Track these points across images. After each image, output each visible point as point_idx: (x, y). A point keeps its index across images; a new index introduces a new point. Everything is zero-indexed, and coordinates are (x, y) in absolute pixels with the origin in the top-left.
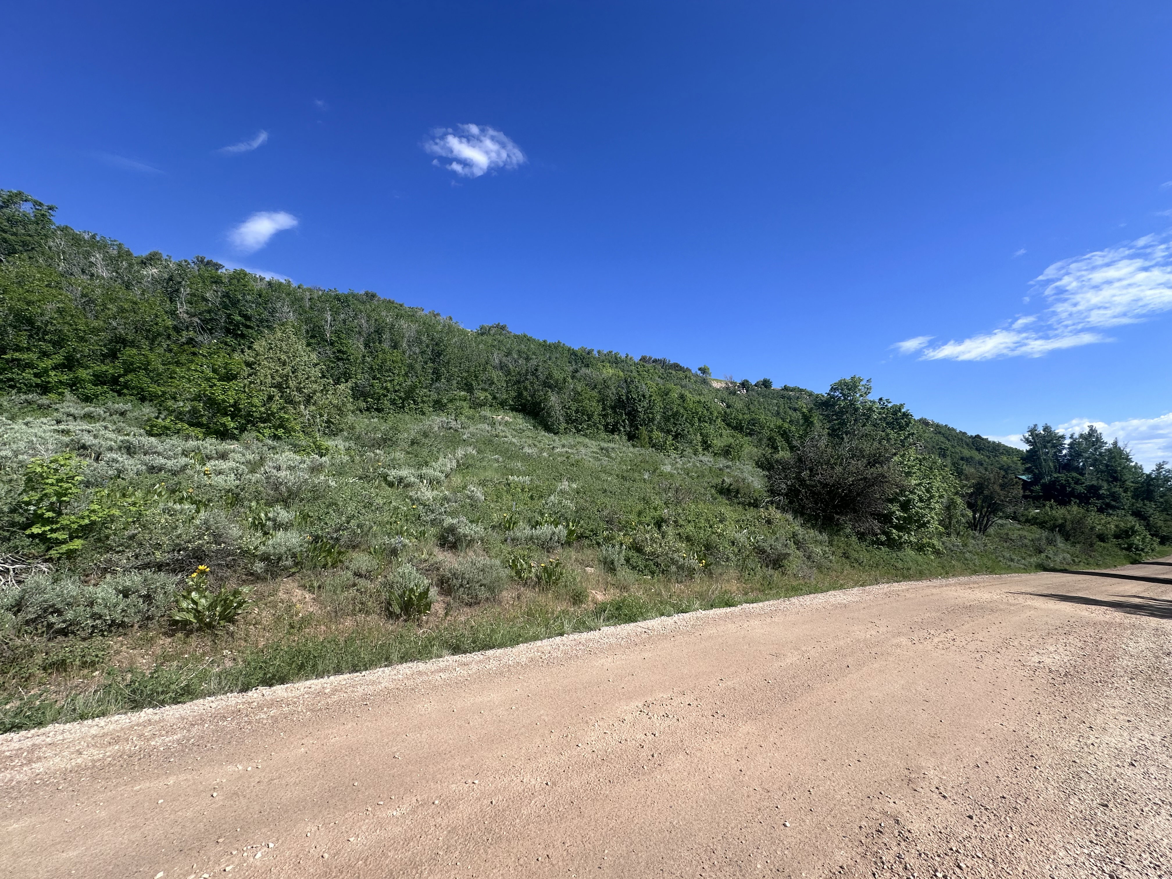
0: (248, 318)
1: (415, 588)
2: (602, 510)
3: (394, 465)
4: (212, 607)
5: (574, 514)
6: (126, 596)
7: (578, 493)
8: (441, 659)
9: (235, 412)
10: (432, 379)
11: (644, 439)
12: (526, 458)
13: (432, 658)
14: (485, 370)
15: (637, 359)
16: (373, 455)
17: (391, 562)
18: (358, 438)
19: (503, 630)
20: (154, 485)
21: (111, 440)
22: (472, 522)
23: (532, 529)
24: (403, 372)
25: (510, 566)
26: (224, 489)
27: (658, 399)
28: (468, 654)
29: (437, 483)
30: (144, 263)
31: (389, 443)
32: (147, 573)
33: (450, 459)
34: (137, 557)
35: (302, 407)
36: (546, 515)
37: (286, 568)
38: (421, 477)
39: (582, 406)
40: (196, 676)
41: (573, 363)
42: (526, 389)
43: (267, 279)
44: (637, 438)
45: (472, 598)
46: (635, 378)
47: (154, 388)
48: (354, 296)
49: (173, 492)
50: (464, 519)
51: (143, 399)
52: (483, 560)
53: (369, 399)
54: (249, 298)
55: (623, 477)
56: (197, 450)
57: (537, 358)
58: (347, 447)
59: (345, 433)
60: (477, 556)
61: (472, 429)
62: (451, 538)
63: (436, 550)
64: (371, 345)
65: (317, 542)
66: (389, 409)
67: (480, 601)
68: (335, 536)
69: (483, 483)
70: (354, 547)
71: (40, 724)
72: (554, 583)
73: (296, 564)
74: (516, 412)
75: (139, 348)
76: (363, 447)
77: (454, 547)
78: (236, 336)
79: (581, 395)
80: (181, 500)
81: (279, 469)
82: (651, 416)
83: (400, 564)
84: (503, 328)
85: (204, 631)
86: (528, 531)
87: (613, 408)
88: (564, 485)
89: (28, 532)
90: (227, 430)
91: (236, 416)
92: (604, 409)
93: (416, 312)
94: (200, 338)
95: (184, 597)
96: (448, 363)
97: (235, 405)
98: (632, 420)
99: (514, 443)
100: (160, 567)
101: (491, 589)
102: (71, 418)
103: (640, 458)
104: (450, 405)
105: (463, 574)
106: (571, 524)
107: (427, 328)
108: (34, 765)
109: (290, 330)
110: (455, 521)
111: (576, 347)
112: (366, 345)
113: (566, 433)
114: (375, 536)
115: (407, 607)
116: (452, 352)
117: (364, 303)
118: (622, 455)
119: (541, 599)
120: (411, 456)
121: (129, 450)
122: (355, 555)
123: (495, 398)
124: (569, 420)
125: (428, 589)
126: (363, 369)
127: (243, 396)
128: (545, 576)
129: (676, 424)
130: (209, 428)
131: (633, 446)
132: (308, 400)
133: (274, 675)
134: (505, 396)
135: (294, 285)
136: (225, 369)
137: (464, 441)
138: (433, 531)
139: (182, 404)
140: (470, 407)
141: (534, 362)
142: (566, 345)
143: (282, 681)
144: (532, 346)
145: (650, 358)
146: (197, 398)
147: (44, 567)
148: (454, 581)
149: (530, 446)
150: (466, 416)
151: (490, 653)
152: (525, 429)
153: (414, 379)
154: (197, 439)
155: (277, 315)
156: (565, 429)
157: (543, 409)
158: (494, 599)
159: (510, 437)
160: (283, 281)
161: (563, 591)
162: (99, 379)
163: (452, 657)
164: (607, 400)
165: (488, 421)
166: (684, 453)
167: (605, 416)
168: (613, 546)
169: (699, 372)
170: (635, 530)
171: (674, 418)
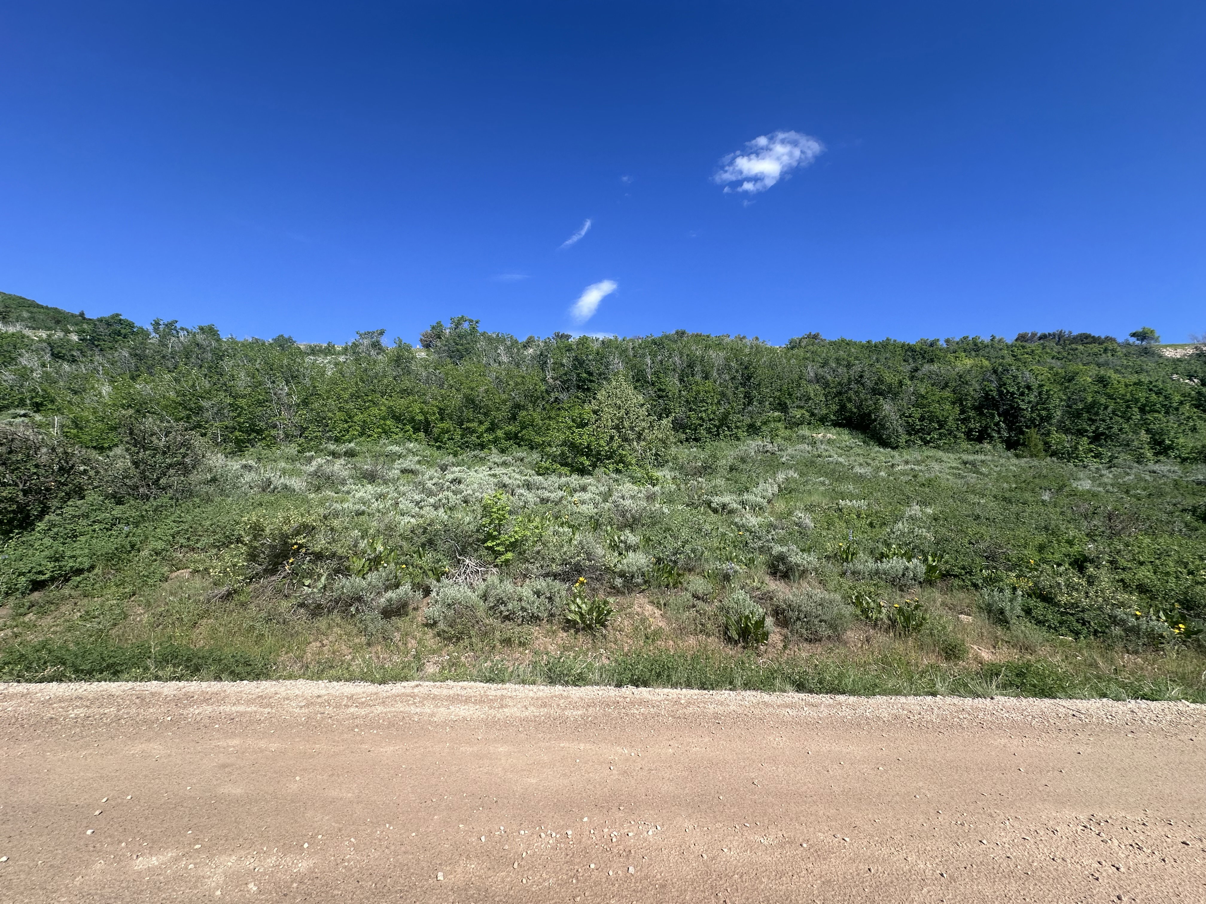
0: (590, 374)
1: (751, 616)
2: (977, 542)
3: (715, 492)
4: (590, 611)
5: (934, 546)
6: (538, 597)
7: (935, 520)
8: (785, 694)
9: (588, 452)
10: (744, 403)
11: (1036, 445)
12: (859, 479)
13: (775, 691)
14: (799, 385)
15: (1010, 339)
16: (696, 483)
17: (724, 587)
18: (682, 467)
19: (852, 676)
20: (545, 513)
21: (518, 480)
22: (803, 551)
23: (876, 562)
24: (716, 401)
25: (853, 603)
26: (588, 516)
27: (1056, 388)
28: (814, 695)
29: (760, 509)
30: (525, 346)
31: (709, 470)
32: (549, 580)
33: (771, 484)
34: (542, 566)
35: (635, 443)
36: (894, 546)
37: (638, 585)
38: (743, 503)
39: (928, 412)
40: (586, 667)
41: (911, 360)
42: (850, 400)
43: (601, 339)
44: (1023, 445)
45: (811, 633)
46: (1010, 365)
47: (539, 439)
48: (667, 337)
49: (557, 518)
50: (794, 547)
51: (532, 448)
52: (819, 593)
53: (688, 431)
54: (590, 357)
55: (1005, 499)
56: (567, 484)
57: (861, 363)
58: (673, 476)
59: (671, 464)
60: (813, 588)
61: (790, 451)
62: (781, 567)
63: (767, 578)
64: (685, 379)
65: (660, 564)
66: (706, 438)
67: (821, 638)
68: (673, 558)
69: (809, 509)
70: (690, 570)
71: (503, 681)
72: (915, 629)
73: (646, 582)
74: (840, 427)
75: (527, 410)
76: (686, 476)
77: (786, 576)
78: (584, 390)
79: (927, 399)
80: (562, 525)
81: (623, 497)
82: (1044, 413)
83: (733, 590)
84: (815, 337)
85: (586, 631)
86: (871, 565)
87: (978, 409)
88: (915, 509)
89: (486, 545)
90: (584, 468)
91: (590, 455)
92: (962, 412)
93: (722, 340)
94: (562, 396)
95: (572, 601)
96: (759, 385)
97: (588, 447)
98: (1010, 421)
99: (841, 463)
100: (555, 576)
101: (833, 626)
102: (496, 465)
103: (1032, 472)
104: (764, 428)
105: (800, 606)
106: (930, 558)
107: (735, 354)
108: (505, 710)
109: (621, 378)
110: (784, 549)
111: (912, 340)
112: (681, 380)
113: (909, 446)
114: (707, 560)
115: (745, 634)
116: (762, 373)
117: (675, 342)
118: (998, 469)
119: (899, 646)
120: (730, 482)
121: (528, 486)
122: (691, 578)
123: (813, 414)
124: (911, 430)
125: (764, 618)
126: (680, 403)
127: (593, 439)
128: (900, 619)
129: (1094, 421)
130: (572, 466)
131: (1017, 456)
132: (639, 437)
133: (639, 678)
134: (824, 411)
135: (620, 339)
136: (580, 418)
137: (783, 464)
138: (762, 558)
139: (555, 449)
140: (786, 428)
141: (857, 368)
142: (898, 341)
143: (646, 684)
144: (853, 350)
145: (1034, 335)
146: (564, 443)
147: (494, 570)
148: (790, 612)
149: (861, 465)
150: (782, 438)
151: (841, 698)
152: (853, 445)
153: (727, 406)
154: (566, 475)
155: (611, 367)
156: (906, 442)
157: (875, 420)
158: (837, 638)
159: (836, 456)
160: (612, 338)
161: (929, 640)
162: (509, 436)
163: (796, 694)
164: (967, 400)
165: (807, 441)
166: (1115, 461)
167: (965, 421)
168: (1001, 590)
169: (1132, 340)
170: (1036, 570)
171: (1088, 412)
